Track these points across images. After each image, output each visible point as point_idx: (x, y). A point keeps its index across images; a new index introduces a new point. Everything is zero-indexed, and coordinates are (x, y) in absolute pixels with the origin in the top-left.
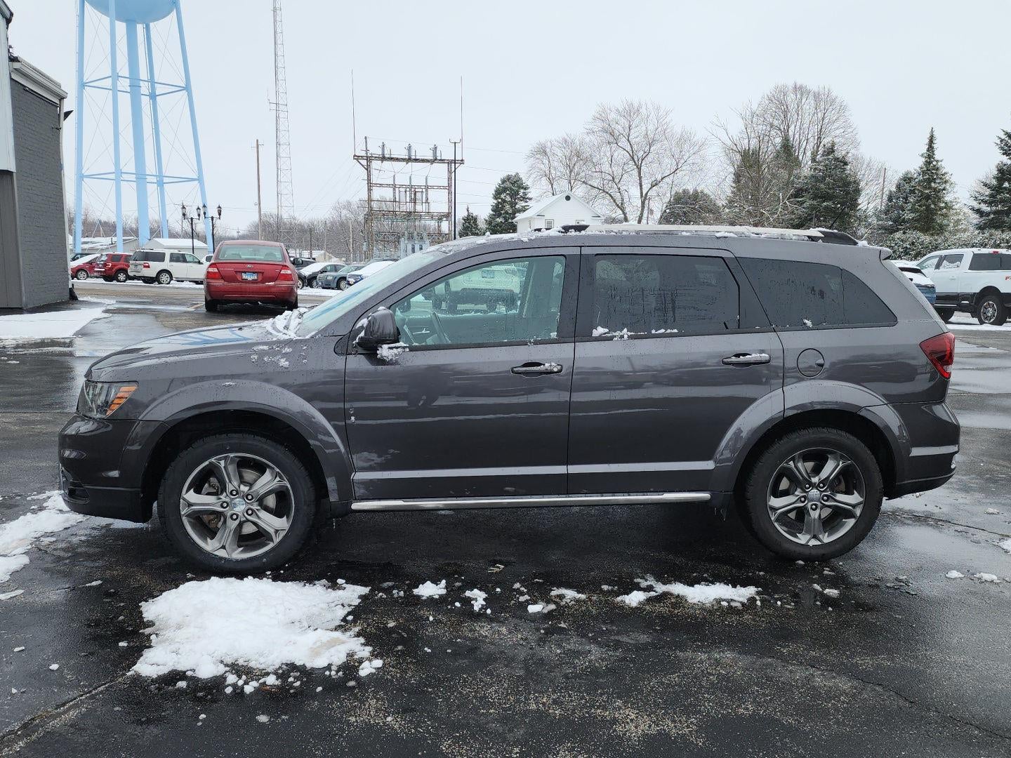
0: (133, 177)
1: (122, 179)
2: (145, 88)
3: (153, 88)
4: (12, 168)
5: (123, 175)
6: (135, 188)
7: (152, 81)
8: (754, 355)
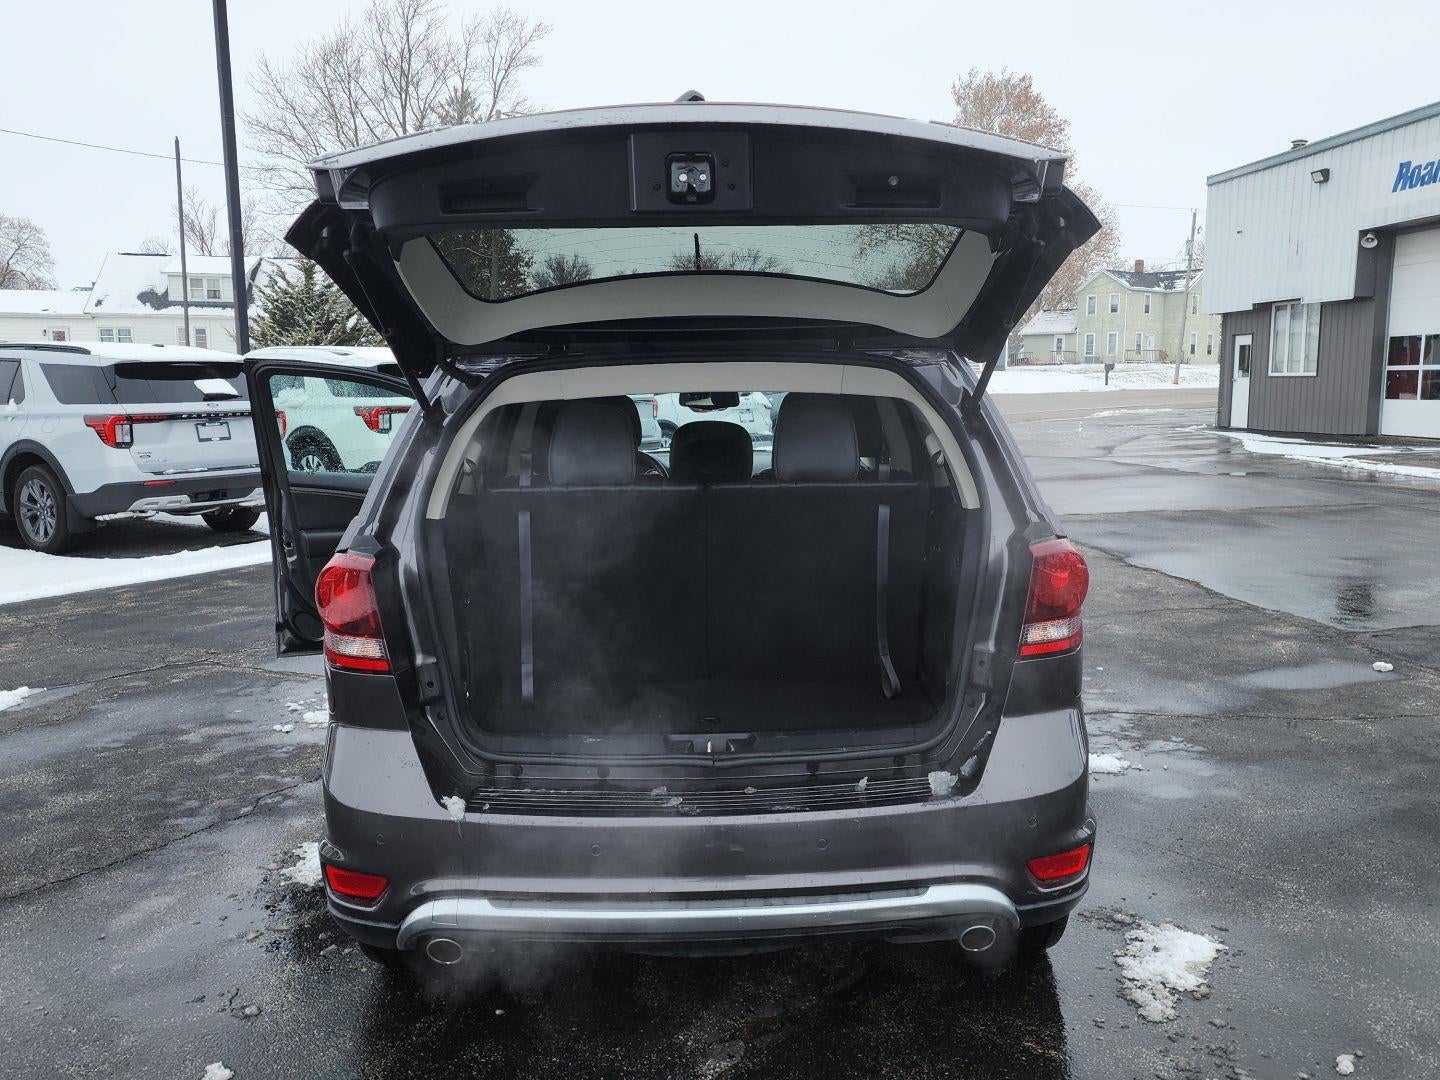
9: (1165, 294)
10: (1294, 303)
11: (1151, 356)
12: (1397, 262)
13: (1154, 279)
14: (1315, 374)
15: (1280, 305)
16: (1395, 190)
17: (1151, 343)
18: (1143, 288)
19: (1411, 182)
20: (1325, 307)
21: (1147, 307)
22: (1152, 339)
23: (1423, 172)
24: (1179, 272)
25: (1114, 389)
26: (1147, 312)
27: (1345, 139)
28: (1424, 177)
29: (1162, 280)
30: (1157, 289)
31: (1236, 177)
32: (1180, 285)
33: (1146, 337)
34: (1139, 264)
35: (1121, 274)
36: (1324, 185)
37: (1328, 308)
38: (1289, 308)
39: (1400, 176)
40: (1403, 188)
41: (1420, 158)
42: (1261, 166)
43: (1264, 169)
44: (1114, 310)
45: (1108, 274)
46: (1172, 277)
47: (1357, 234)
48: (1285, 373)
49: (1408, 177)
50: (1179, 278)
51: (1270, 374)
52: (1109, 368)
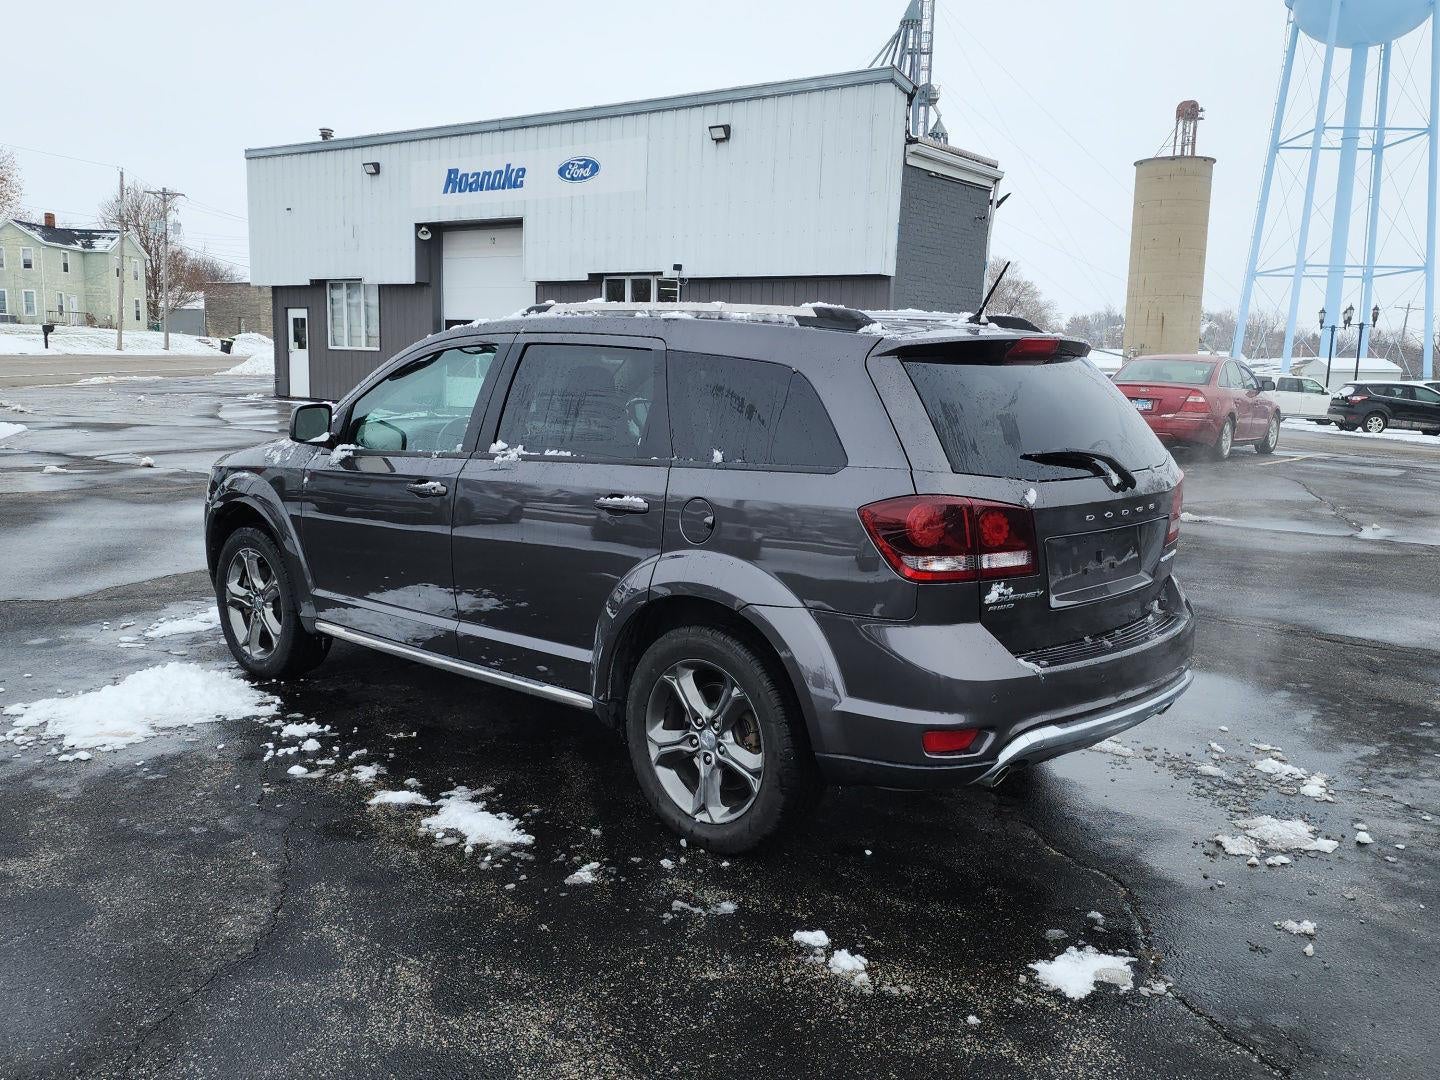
0: (1324, 271)
1: (1304, 273)
2: (1366, 139)
3: (1381, 137)
4: (890, 270)
5: (1307, 269)
6: (1324, 289)
7: (1380, 128)
8: (626, 499)
9: (83, 253)
10: (353, 284)
11: (74, 319)
12: (446, 255)
13: (67, 236)
14: (378, 349)
15: (336, 284)
16: (446, 191)
17: (74, 304)
18: (58, 245)
19: (460, 187)
20: (383, 289)
21: (66, 266)
22: (74, 300)
23: (470, 180)
24: (96, 231)
25: (56, 353)
26: (66, 270)
27: (393, 139)
28: (471, 184)
29: (79, 238)
30: (73, 247)
31: (279, 155)
32: (99, 245)
33: (68, 299)
34: (49, 217)
35: (30, 226)
36: (376, 177)
37: (388, 292)
38: (345, 286)
39: (449, 180)
40: (453, 191)
41: (468, 166)
42: (307, 149)
43: (310, 152)
44: (28, 265)
45: (16, 225)
46: (88, 236)
47: (413, 226)
48: (346, 347)
49: (456, 182)
50: (98, 237)
51: (330, 347)
52: (48, 329)
